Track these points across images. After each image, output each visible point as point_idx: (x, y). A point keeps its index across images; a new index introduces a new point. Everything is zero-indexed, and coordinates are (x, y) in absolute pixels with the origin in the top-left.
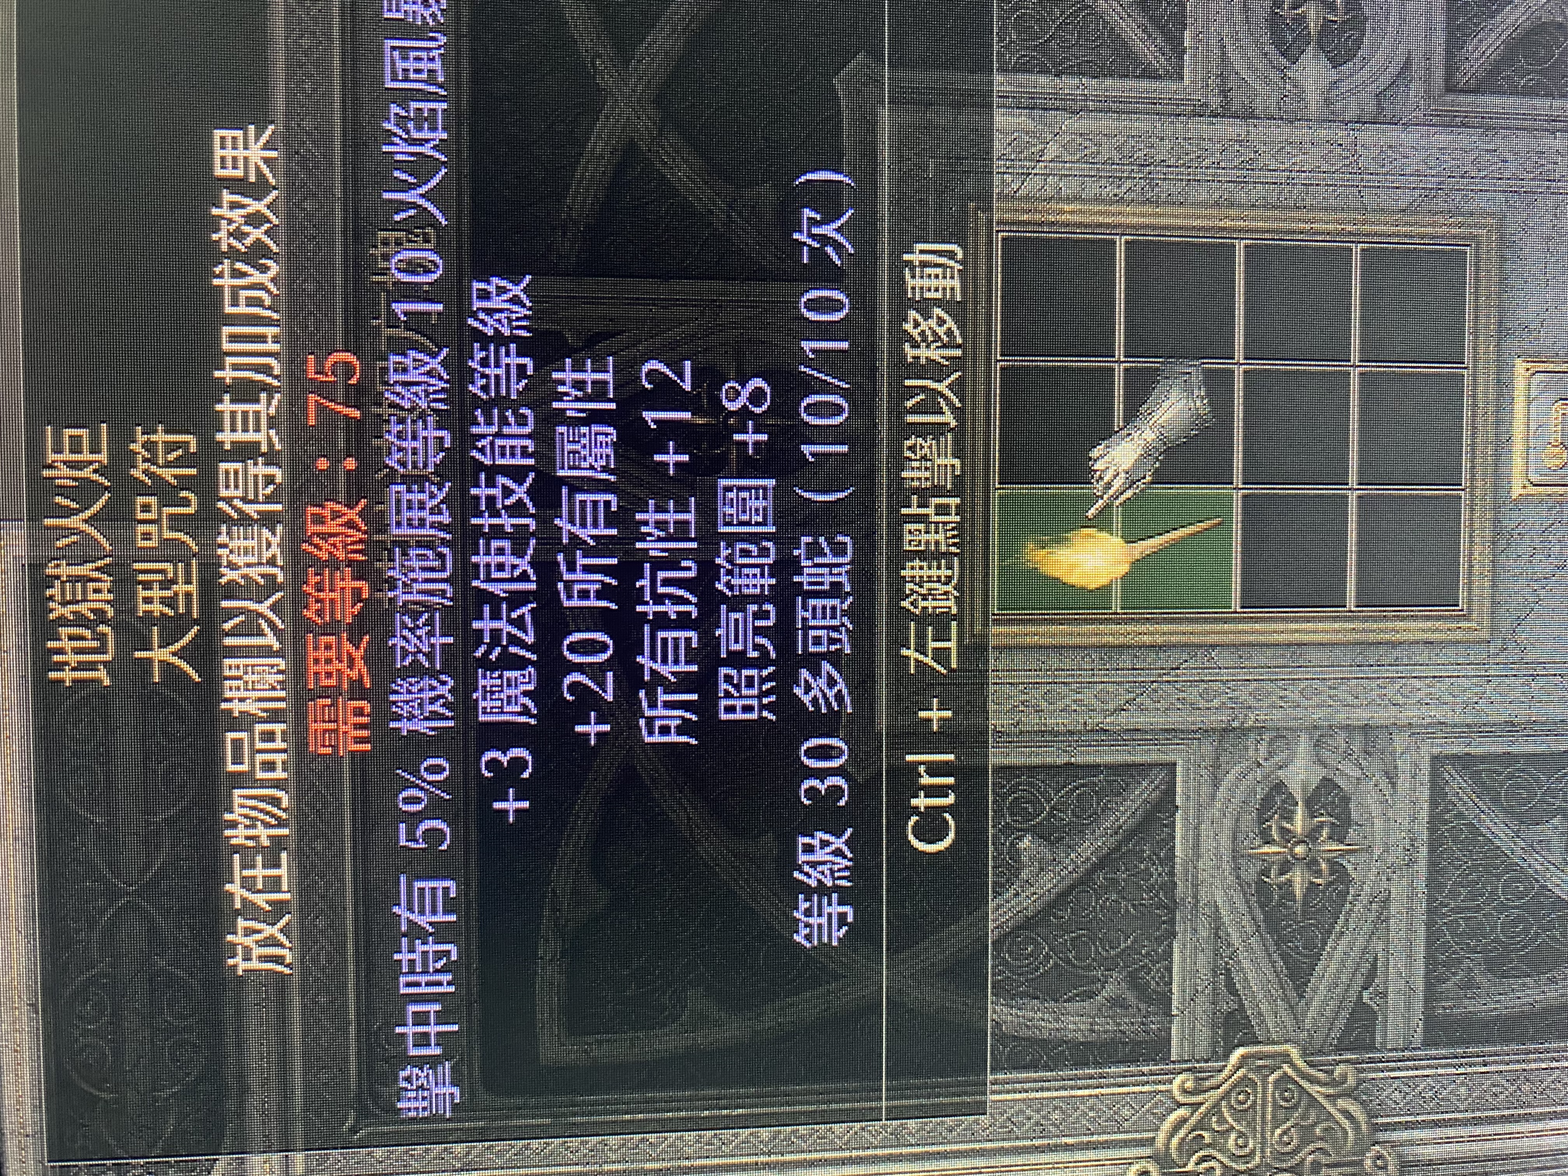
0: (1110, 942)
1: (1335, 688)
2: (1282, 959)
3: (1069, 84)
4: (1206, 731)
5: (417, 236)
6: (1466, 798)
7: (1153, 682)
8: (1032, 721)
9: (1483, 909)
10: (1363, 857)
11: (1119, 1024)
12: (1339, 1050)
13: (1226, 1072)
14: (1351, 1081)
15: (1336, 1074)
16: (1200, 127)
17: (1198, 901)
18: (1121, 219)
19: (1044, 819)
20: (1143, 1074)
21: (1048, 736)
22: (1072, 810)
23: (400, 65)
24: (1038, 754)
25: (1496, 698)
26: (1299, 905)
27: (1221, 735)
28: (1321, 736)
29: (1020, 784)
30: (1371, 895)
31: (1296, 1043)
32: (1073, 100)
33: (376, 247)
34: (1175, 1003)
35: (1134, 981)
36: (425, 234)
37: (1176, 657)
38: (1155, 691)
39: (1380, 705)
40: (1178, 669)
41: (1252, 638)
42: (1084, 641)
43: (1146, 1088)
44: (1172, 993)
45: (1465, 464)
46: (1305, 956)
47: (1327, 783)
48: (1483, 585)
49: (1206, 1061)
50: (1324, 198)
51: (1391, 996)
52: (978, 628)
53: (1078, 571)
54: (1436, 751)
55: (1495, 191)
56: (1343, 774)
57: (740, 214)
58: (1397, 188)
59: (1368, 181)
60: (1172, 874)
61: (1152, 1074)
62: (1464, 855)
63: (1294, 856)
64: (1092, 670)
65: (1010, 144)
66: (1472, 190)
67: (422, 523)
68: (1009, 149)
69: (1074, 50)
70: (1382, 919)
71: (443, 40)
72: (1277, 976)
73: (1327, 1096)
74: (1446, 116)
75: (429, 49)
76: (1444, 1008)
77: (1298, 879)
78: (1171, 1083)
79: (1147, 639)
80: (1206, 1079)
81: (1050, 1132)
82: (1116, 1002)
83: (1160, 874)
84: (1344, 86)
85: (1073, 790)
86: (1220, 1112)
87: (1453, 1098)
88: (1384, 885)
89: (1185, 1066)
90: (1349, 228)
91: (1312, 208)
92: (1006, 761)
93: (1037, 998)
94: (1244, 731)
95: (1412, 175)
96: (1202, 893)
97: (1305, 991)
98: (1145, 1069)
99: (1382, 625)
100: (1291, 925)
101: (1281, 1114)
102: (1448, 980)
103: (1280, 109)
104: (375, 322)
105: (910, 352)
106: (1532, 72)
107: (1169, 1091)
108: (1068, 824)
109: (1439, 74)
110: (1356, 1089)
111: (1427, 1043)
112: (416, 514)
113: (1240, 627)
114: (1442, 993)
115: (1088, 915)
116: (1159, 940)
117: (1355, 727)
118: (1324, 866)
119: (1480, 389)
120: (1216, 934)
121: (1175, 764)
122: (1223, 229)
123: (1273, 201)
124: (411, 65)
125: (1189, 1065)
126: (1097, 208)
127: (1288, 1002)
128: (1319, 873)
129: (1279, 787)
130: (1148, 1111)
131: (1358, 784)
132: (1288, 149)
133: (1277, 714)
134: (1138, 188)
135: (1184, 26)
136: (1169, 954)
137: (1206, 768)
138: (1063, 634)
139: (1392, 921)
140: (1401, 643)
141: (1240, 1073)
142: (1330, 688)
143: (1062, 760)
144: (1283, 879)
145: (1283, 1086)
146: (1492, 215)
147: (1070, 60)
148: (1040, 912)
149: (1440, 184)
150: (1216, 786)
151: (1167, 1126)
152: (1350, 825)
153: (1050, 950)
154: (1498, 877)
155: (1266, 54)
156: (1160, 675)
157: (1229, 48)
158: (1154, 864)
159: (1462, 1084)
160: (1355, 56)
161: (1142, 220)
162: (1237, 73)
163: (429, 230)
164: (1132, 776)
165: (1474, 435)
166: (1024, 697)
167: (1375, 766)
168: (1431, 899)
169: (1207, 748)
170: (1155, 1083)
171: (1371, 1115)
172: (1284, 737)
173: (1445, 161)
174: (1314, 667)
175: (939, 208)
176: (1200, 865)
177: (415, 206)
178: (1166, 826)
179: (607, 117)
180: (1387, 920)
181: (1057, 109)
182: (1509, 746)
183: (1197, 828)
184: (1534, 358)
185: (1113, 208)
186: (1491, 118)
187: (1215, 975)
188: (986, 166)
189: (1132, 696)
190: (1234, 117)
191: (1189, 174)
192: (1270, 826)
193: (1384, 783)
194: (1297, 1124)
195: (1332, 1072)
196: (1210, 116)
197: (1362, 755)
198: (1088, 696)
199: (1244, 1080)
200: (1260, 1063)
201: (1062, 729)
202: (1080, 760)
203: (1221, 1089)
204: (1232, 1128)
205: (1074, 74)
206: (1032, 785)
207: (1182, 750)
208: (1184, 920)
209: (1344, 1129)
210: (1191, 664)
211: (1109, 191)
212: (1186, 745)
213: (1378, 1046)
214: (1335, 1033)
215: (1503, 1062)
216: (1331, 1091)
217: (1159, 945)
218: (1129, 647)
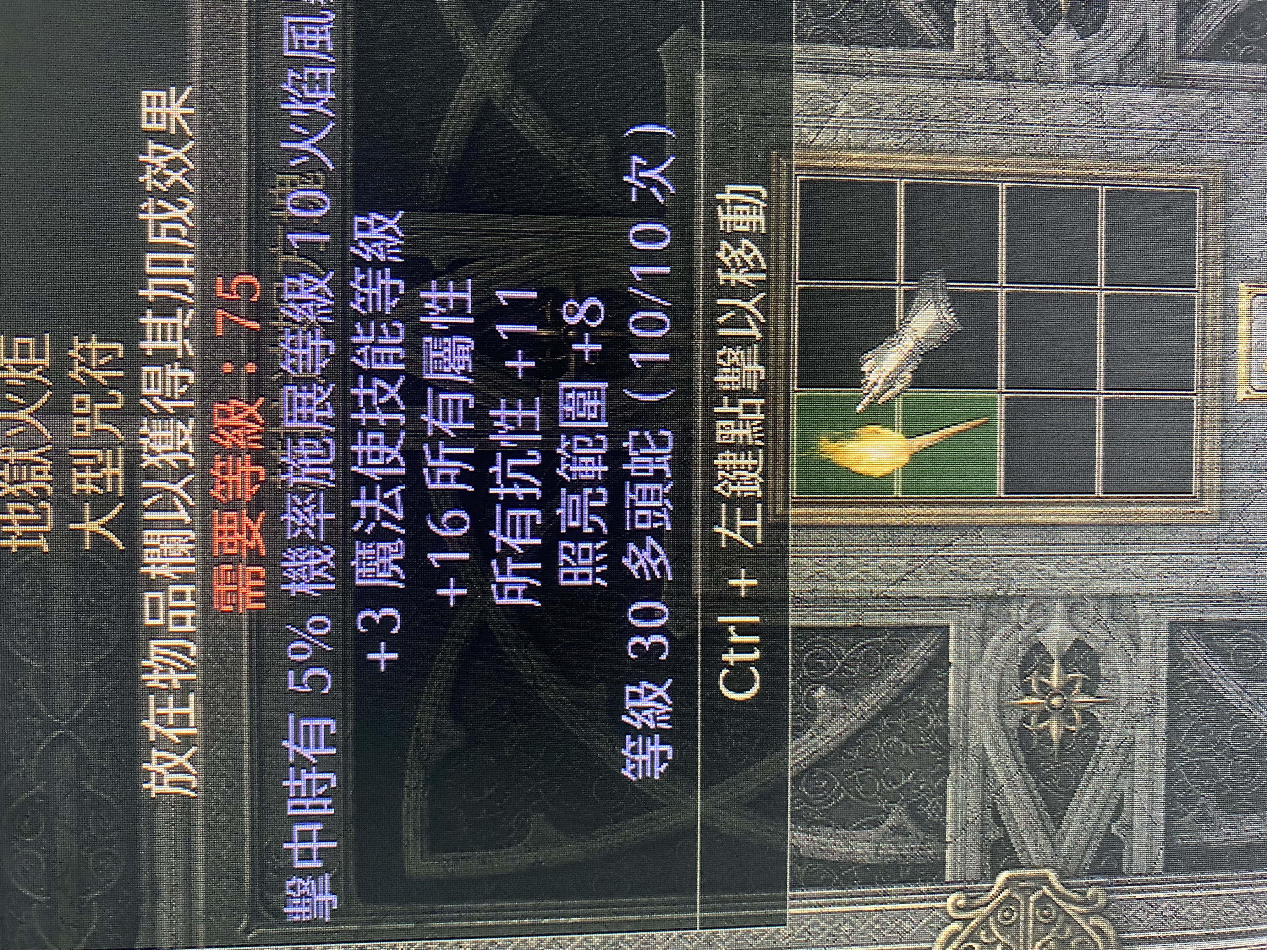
0: (893, 779)
1: (1086, 563)
2: (1041, 795)
3: (856, 52)
4: (975, 599)
5: (309, 179)
6: (1200, 659)
7: (929, 556)
8: (826, 590)
9: (1215, 754)
10: (1110, 708)
11: (901, 849)
12: (1091, 874)
13: (993, 892)
14: (1102, 901)
15: (1089, 895)
16: (969, 88)
17: (968, 744)
18: (902, 165)
19: (837, 673)
20: (922, 893)
21: (840, 602)
22: (860, 665)
23: (296, 37)
24: (831, 617)
25: (1225, 572)
26: (1055, 749)
27: (988, 603)
28: (1074, 604)
29: (815, 643)
30: (1118, 740)
31: (1054, 868)
32: (860, 66)
33: (274, 187)
34: (948, 832)
35: (914, 813)
36: (315, 177)
37: (949, 535)
38: (931, 564)
39: (1124, 578)
40: (951, 545)
41: (1014, 520)
42: (869, 521)
43: (923, 905)
44: (946, 824)
45: (1197, 373)
46: (1060, 793)
47: (1079, 644)
48: (1213, 475)
49: (976, 882)
50: (1074, 148)
51: (1136, 828)
52: (780, 510)
53: (865, 461)
54: (1174, 617)
55: (1220, 142)
56: (1092, 636)
57: (578, 160)
58: (1137, 139)
59: (1111, 133)
60: (946, 721)
61: (928, 892)
62: (1199, 707)
63: (1052, 707)
64: (878, 546)
65: (806, 103)
66: (1201, 142)
67: (310, 418)
68: (806, 106)
69: (861, 24)
70: (1128, 762)
71: (332, 17)
72: (1037, 810)
73: (1081, 914)
74: (1178, 79)
75: (320, 24)
76: (1182, 839)
77: (1055, 726)
78: (945, 900)
79: (924, 520)
80: (976, 898)
81: (841, 941)
82: (897, 830)
83: (936, 721)
84: (1091, 55)
85: (861, 648)
86: (988, 927)
87: (1190, 917)
88: (1130, 731)
89: (957, 886)
90: (1096, 173)
91: (1064, 156)
92: (804, 623)
93: (831, 826)
94: (1007, 599)
95: (1149, 128)
96: (972, 737)
97: (1061, 823)
98: (923, 888)
99: (1125, 510)
100: (1049, 766)
101: (1041, 929)
102: (1185, 815)
103: (1036, 73)
104: (272, 250)
105: (722, 276)
106: (1250, 43)
107: (944, 908)
108: (857, 677)
109: (1171, 42)
110: (1107, 906)
111: (1168, 869)
112: (304, 410)
113: (1004, 510)
114: (1180, 825)
115: (873, 755)
116: (935, 778)
117: (1103, 598)
118: (1077, 715)
119: (1210, 308)
120: (984, 772)
121: (948, 627)
122: (989, 173)
123: (1031, 150)
124: (306, 37)
125: (961, 886)
126: (880, 156)
127: (1047, 832)
128: (1072, 721)
129: (1038, 647)
130: (926, 925)
131: (1107, 644)
132: (1043, 106)
133: (1035, 585)
134: (915, 139)
135: (954, 4)
136: (943, 790)
137: (975, 630)
138: (852, 515)
139: (1137, 763)
140: (1142, 525)
141: (1006, 893)
142: (1082, 563)
143: (852, 622)
144: (1041, 726)
145: (1042, 905)
146: (1218, 162)
147: (857, 33)
148: (832, 752)
149: (1173, 136)
150: (984, 645)
151: (942, 937)
152: (1099, 681)
153: (842, 784)
154: (1228, 727)
155: (1024, 27)
156: (935, 551)
157: (992, 22)
158: (931, 712)
159: (1199, 904)
160: (1099, 28)
161: (918, 166)
162: (999, 43)
163: (318, 173)
164: (912, 637)
165: (1204, 350)
166: (818, 569)
167: (1120, 630)
168: (1170, 744)
169: (976, 614)
170: (932, 900)
171: (1119, 931)
172: (1041, 604)
173: (1178, 117)
174: (1067, 544)
175: (747, 156)
176: (970, 713)
177: (307, 153)
178: (940, 679)
179: (468, 80)
180: (1132, 763)
181: (847, 73)
182: (1237, 614)
183: (967, 681)
184: (1256, 283)
185: (895, 156)
186: (1215, 80)
187: (983, 808)
188: (787, 120)
189: (911, 568)
190: (998, 80)
191: (959, 128)
192: (1031, 680)
193: (1128, 643)
194: (1054, 938)
195: (1085, 893)
196: (976, 79)
197: (1110, 621)
198: (873, 568)
199: (1009, 899)
200: (1022, 884)
201: (851, 596)
202: (866, 622)
203: (989, 907)
204: (999, 940)
205: (860, 44)
206: (826, 644)
207: (954, 615)
208: (956, 760)
209: (1095, 942)
210: (962, 541)
211: (891, 141)
212: (958, 610)
213: (1125, 871)
214: (1088, 860)
215: (1233, 886)
216: (1084, 910)
217: (935, 782)
218: (909, 526)
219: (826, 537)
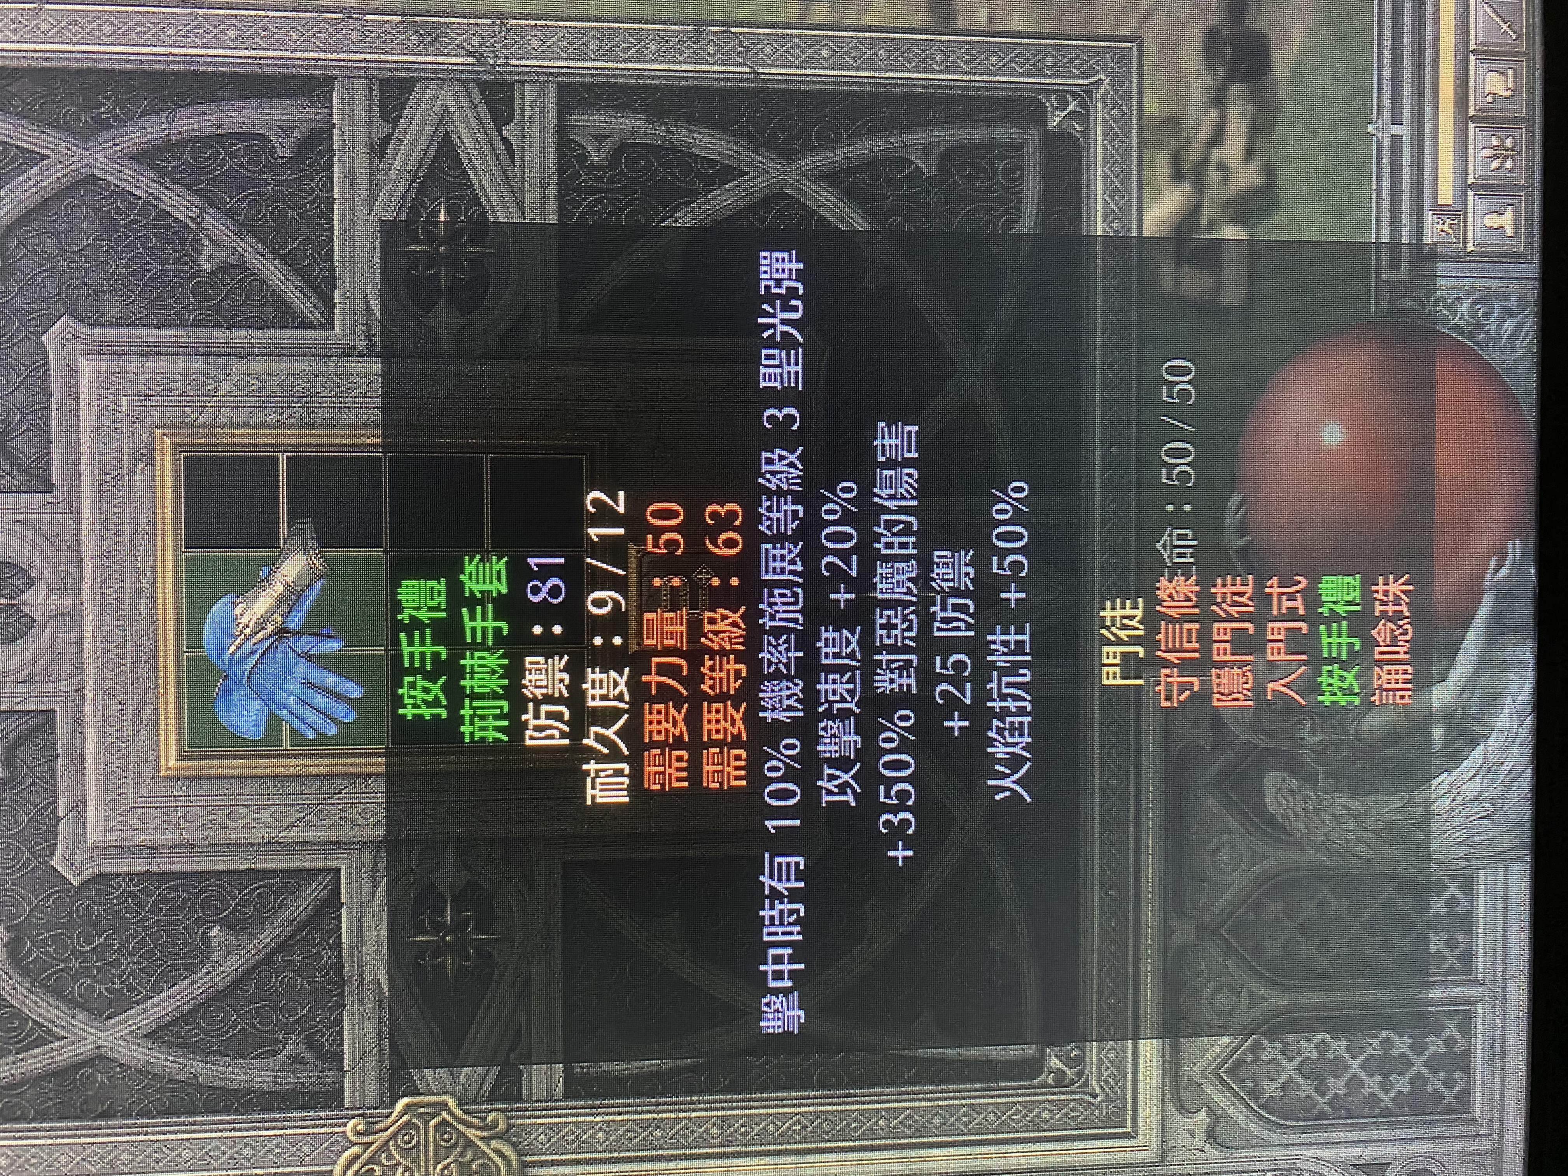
0: (289, 1011)
2: (438, 1027)
3: (238, 335)
4: (366, 843)
6: (594, 897)
7: (319, 805)
8: (219, 836)
9: (613, 987)
10: (505, 945)
11: (298, 1078)
12: (491, 1100)
13: (393, 1117)
14: (502, 1126)
15: (489, 1119)
16: (350, 365)
17: (363, 979)
18: (284, 440)
19: (231, 913)
20: (321, 1119)
21: (232, 846)
22: (254, 907)
24: (224, 862)
26: (451, 983)
27: (378, 847)
28: (466, 847)
29: (209, 886)
30: (514, 975)
31: (453, 1095)
32: (241, 348)
34: (346, 1062)
35: (310, 1043)
37: (338, 784)
38: (321, 811)
39: (517, 821)
40: (340, 793)
41: (402, 769)
42: (260, 772)
43: (323, 1130)
44: (344, 1053)
45: (587, 628)
46: (458, 1024)
47: (472, 885)
49: (376, 1108)
50: (457, 419)
51: (534, 1057)
52: (172, 763)
54: (567, 858)
55: (606, 411)
56: (486, 877)
60: (340, 956)
61: (328, 1118)
62: (595, 943)
63: (445, 944)
64: (268, 795)
65: (189, 384)
66: (585, 410)
68: (188, 388)
69: (243, 309)
70: (524, 995)
72: (434, 1040)
73: (482, 1138)
74: (561, 351)
76: (582, 1068)
77: (449, 962)
78: (345, 1126)
79: (313, 770)
80: (376, 1123)
82: (296, 1060)
83: (330, 957)
84: (472, 330)
85: (254, 890)
86: (388, 1149)
87: (592, 1141)
88: (525, 967)
89: (356, 1112)
90: (481, 441)
91: (446, 427)
92: (198, 868)
93: (228, 1056)
94: (398, 843)
96: (367, 973)
97: (459, 1053)
98: (322, 1114)
100: (445, 1000)
101: (442, 1152)
103: (417, 349)
106: (635, 315)
107: (344, 1132)
108: (250, 917)
110: (507, 1131)
111: (567, 1097)
114: (579, 1055)
115: (269, 989)
116: (331, 1011)
117: (495, 841)
118: (471, 952)
120: (380, 1006)
121: (338, 870)
122: (371, 445)
123: (414, 422)
125: (361, 1112)
126: (262, 432)
128: (468, 958)
129: (431, 888)
130: (326, 1149)
131: (500, 885)
132: (425, 381)
133: (426, 830)
135: (334, 286)
136: (340, 1021)
137: (366, 873)
138: (243, 767)
139: (533, 997)
141: (405, 1118)
143: (245, 866)
144: (436, 962)
145: (442, 1129)
146: (604, 430)
147: (239, 317)
148: (228, 986)
149: (557, 405)
150: (375, 886)
151: (342, 1160)
152: (493, 919)
153: (238, 1017)
154: (626, 960)
156: (325, 799)
157: (372, 303)
158: (324, 949)
159: (600, 1129)
160: (481, 306)
161: (301, 440)
162: (379, 322)
164: (303, 879)
167: (514, 871)
169: (367, 857)
170: (331, 1125)
171: (521, 1154)
172: (433, 847)
174: (457, 791)
176: (364, 950)
178: (333, 918)
180: (529, 996)
181: (229, 355)
182: (631, 855)
183: (360, 920)
185: (276, 432)
187: (381, 1039)
189: (302, 815)
190: (379, 357)
192: (423, 920)
193: (522, 885)
194: (456, 1161)
195: (486, 1118)
196: (357, 357)
197: (503, 863)
198: (264, 816)
199: (408, 1124)
200: (422, 1110)
201: (243, 841)
202: (258, 866)
203: (390, 1131)
204: (399, 1164)
205: (241, 327)
206: (220, 886)
207: (345, 859)
208: (351, 993)
209: (497, 1166)
210: (351, 789)
211: (273, 418)
212: (349, 854)
213: (524, 1097)
214: (487, 1087)
215: (636, 1113)
216: (485, 1134)
217: (331, 1015)
218: (299, 776)
219: (218, 788)
